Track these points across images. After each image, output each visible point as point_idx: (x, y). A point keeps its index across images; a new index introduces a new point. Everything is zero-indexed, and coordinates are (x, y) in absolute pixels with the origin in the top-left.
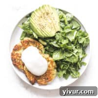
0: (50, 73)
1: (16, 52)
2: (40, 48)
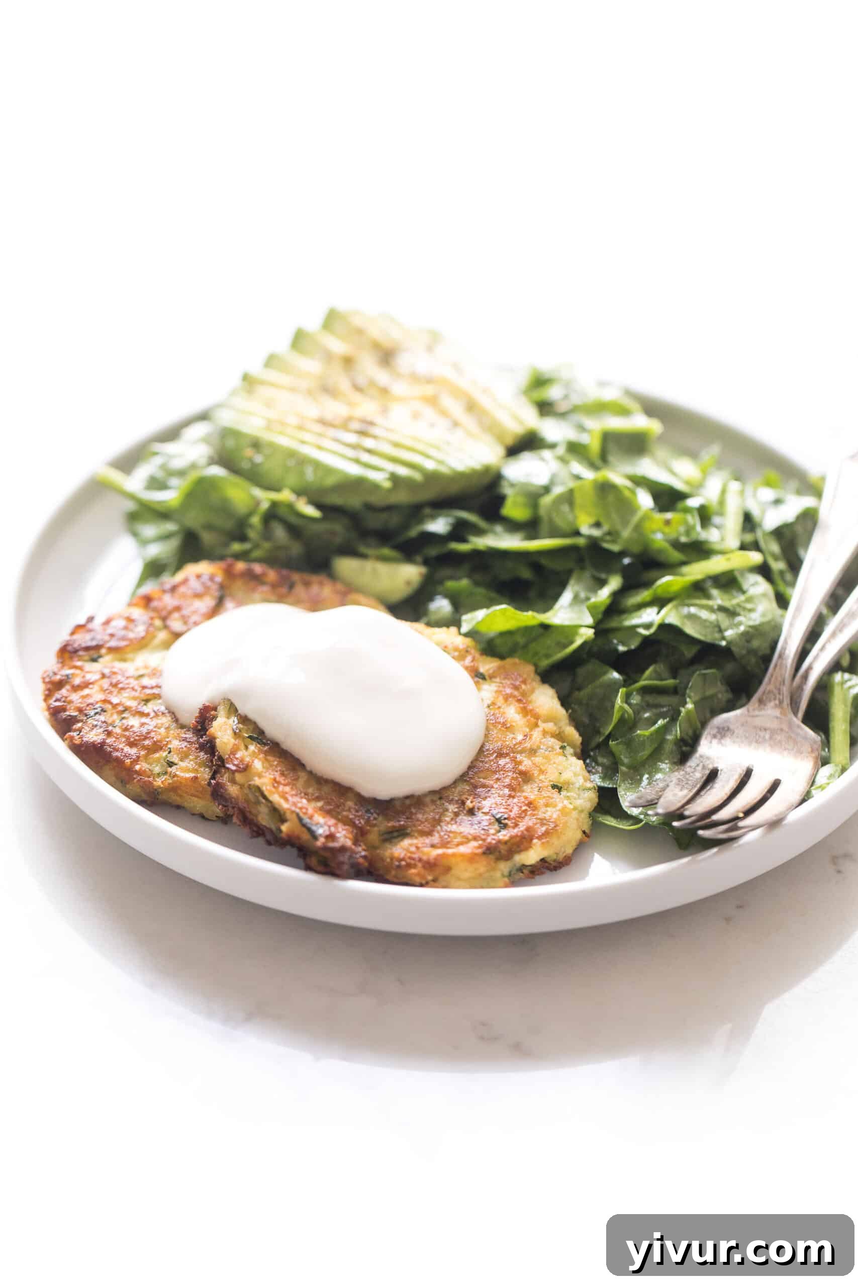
0: (526, 776)
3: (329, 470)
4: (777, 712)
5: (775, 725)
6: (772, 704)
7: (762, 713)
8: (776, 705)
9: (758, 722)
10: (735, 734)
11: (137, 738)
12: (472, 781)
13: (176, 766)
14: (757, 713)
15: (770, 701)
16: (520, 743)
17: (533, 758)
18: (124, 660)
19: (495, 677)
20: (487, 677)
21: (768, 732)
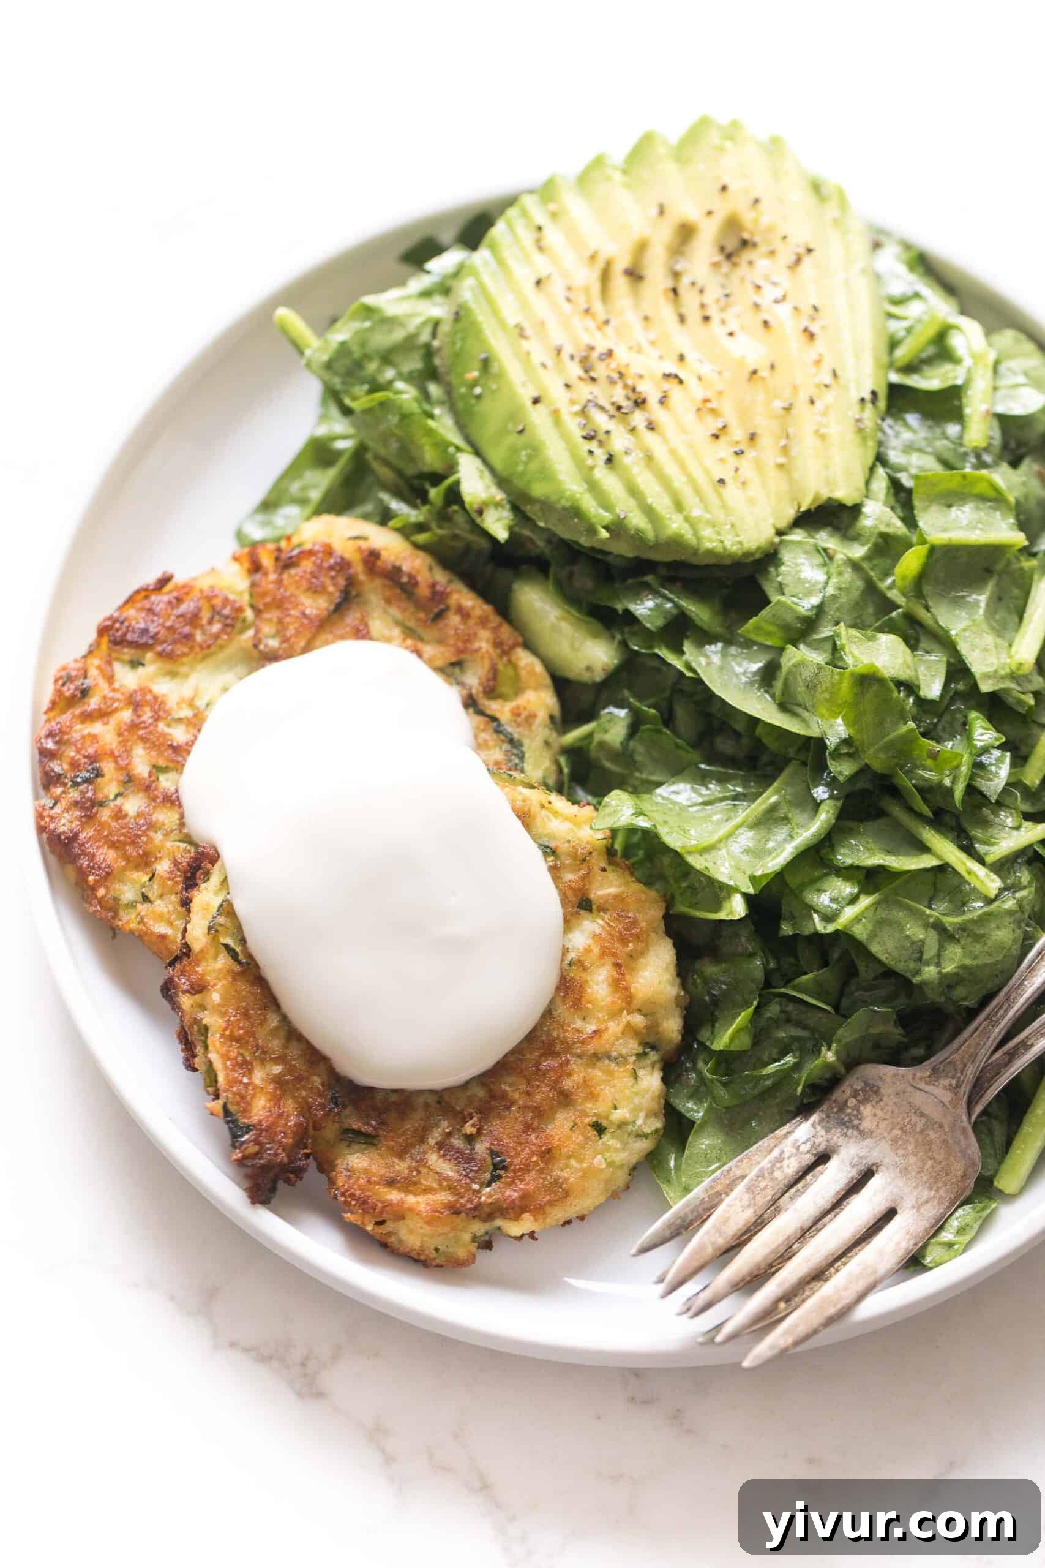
0: (565, 1099)
1: (128, 678)
2: (501, 709)
3: (546, 473)
4: (947, 1097)
5: (935, 1113)
6: (946, 1082)
7: (927, 1088)
8: (950, 1085)
9: (918, 1099)
10: (882, 1104)
11: (122, 838)
12: (492, 1086)
13: (150, 905)
14: (922, 1086)
15: (947, 1076)
16: (583, 1042)
17: (590, 1070)
18: (173, 674)
19: (605, 910)
20: (594, 907)
21: (924, 1120)
